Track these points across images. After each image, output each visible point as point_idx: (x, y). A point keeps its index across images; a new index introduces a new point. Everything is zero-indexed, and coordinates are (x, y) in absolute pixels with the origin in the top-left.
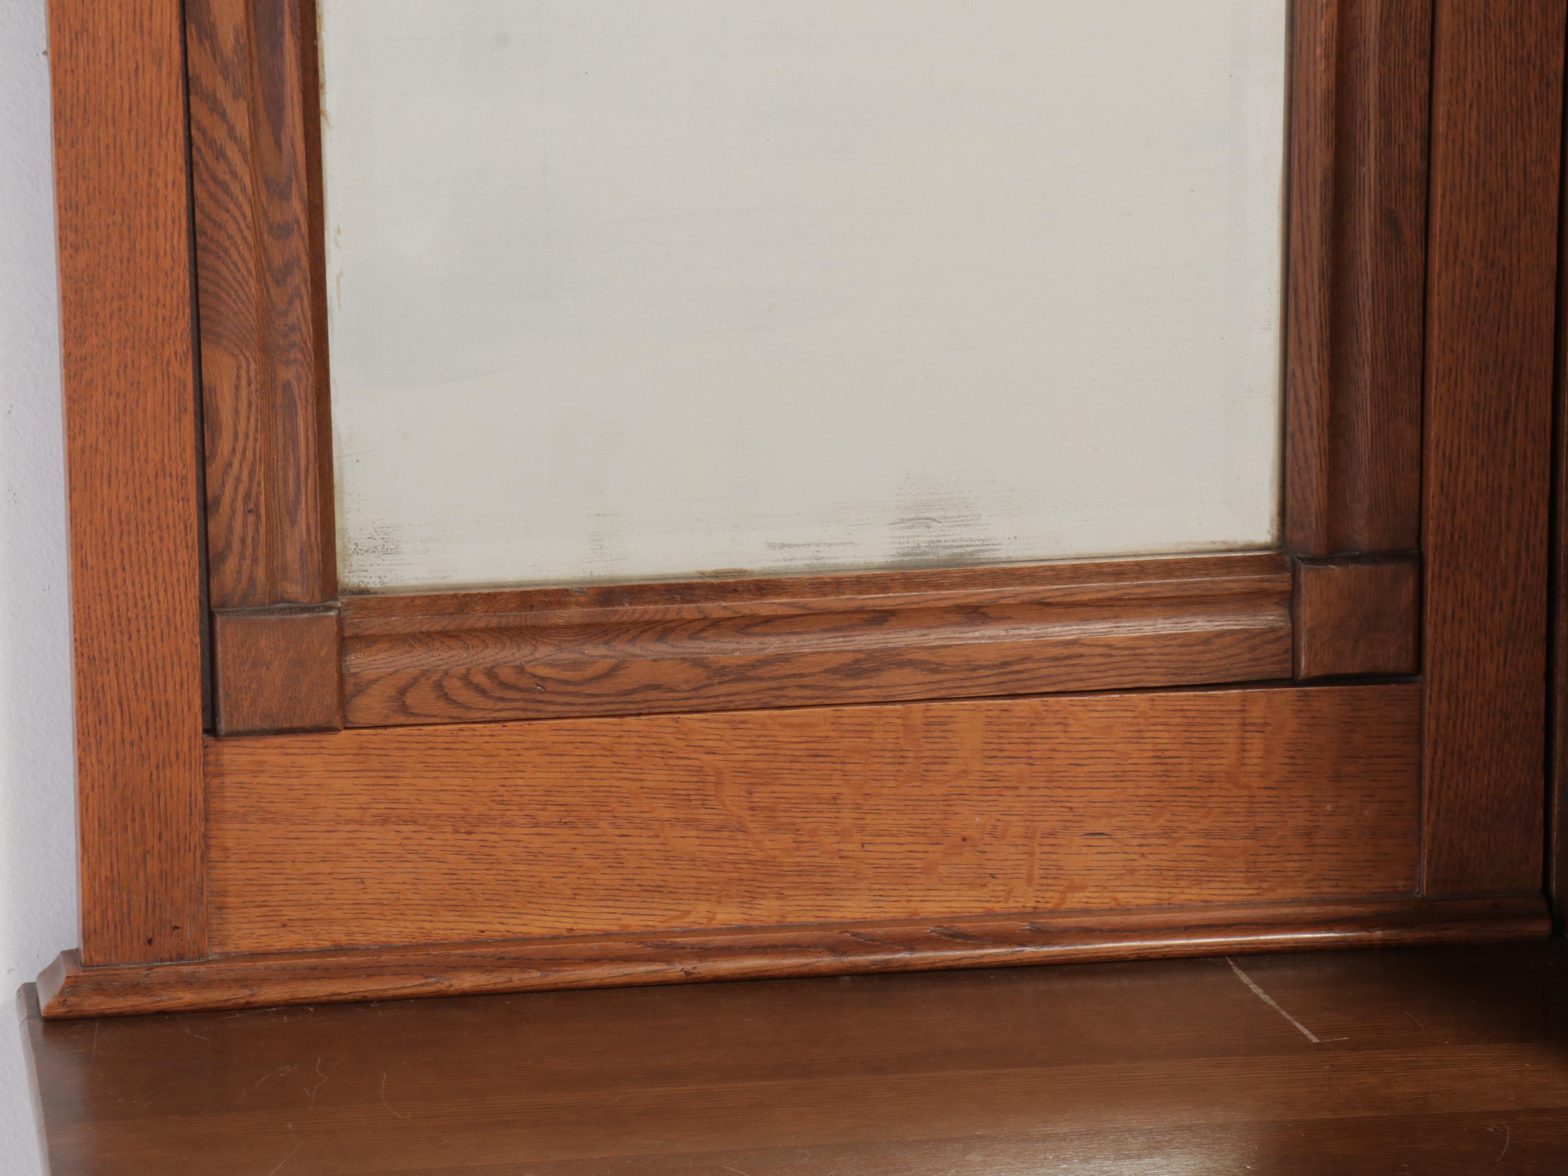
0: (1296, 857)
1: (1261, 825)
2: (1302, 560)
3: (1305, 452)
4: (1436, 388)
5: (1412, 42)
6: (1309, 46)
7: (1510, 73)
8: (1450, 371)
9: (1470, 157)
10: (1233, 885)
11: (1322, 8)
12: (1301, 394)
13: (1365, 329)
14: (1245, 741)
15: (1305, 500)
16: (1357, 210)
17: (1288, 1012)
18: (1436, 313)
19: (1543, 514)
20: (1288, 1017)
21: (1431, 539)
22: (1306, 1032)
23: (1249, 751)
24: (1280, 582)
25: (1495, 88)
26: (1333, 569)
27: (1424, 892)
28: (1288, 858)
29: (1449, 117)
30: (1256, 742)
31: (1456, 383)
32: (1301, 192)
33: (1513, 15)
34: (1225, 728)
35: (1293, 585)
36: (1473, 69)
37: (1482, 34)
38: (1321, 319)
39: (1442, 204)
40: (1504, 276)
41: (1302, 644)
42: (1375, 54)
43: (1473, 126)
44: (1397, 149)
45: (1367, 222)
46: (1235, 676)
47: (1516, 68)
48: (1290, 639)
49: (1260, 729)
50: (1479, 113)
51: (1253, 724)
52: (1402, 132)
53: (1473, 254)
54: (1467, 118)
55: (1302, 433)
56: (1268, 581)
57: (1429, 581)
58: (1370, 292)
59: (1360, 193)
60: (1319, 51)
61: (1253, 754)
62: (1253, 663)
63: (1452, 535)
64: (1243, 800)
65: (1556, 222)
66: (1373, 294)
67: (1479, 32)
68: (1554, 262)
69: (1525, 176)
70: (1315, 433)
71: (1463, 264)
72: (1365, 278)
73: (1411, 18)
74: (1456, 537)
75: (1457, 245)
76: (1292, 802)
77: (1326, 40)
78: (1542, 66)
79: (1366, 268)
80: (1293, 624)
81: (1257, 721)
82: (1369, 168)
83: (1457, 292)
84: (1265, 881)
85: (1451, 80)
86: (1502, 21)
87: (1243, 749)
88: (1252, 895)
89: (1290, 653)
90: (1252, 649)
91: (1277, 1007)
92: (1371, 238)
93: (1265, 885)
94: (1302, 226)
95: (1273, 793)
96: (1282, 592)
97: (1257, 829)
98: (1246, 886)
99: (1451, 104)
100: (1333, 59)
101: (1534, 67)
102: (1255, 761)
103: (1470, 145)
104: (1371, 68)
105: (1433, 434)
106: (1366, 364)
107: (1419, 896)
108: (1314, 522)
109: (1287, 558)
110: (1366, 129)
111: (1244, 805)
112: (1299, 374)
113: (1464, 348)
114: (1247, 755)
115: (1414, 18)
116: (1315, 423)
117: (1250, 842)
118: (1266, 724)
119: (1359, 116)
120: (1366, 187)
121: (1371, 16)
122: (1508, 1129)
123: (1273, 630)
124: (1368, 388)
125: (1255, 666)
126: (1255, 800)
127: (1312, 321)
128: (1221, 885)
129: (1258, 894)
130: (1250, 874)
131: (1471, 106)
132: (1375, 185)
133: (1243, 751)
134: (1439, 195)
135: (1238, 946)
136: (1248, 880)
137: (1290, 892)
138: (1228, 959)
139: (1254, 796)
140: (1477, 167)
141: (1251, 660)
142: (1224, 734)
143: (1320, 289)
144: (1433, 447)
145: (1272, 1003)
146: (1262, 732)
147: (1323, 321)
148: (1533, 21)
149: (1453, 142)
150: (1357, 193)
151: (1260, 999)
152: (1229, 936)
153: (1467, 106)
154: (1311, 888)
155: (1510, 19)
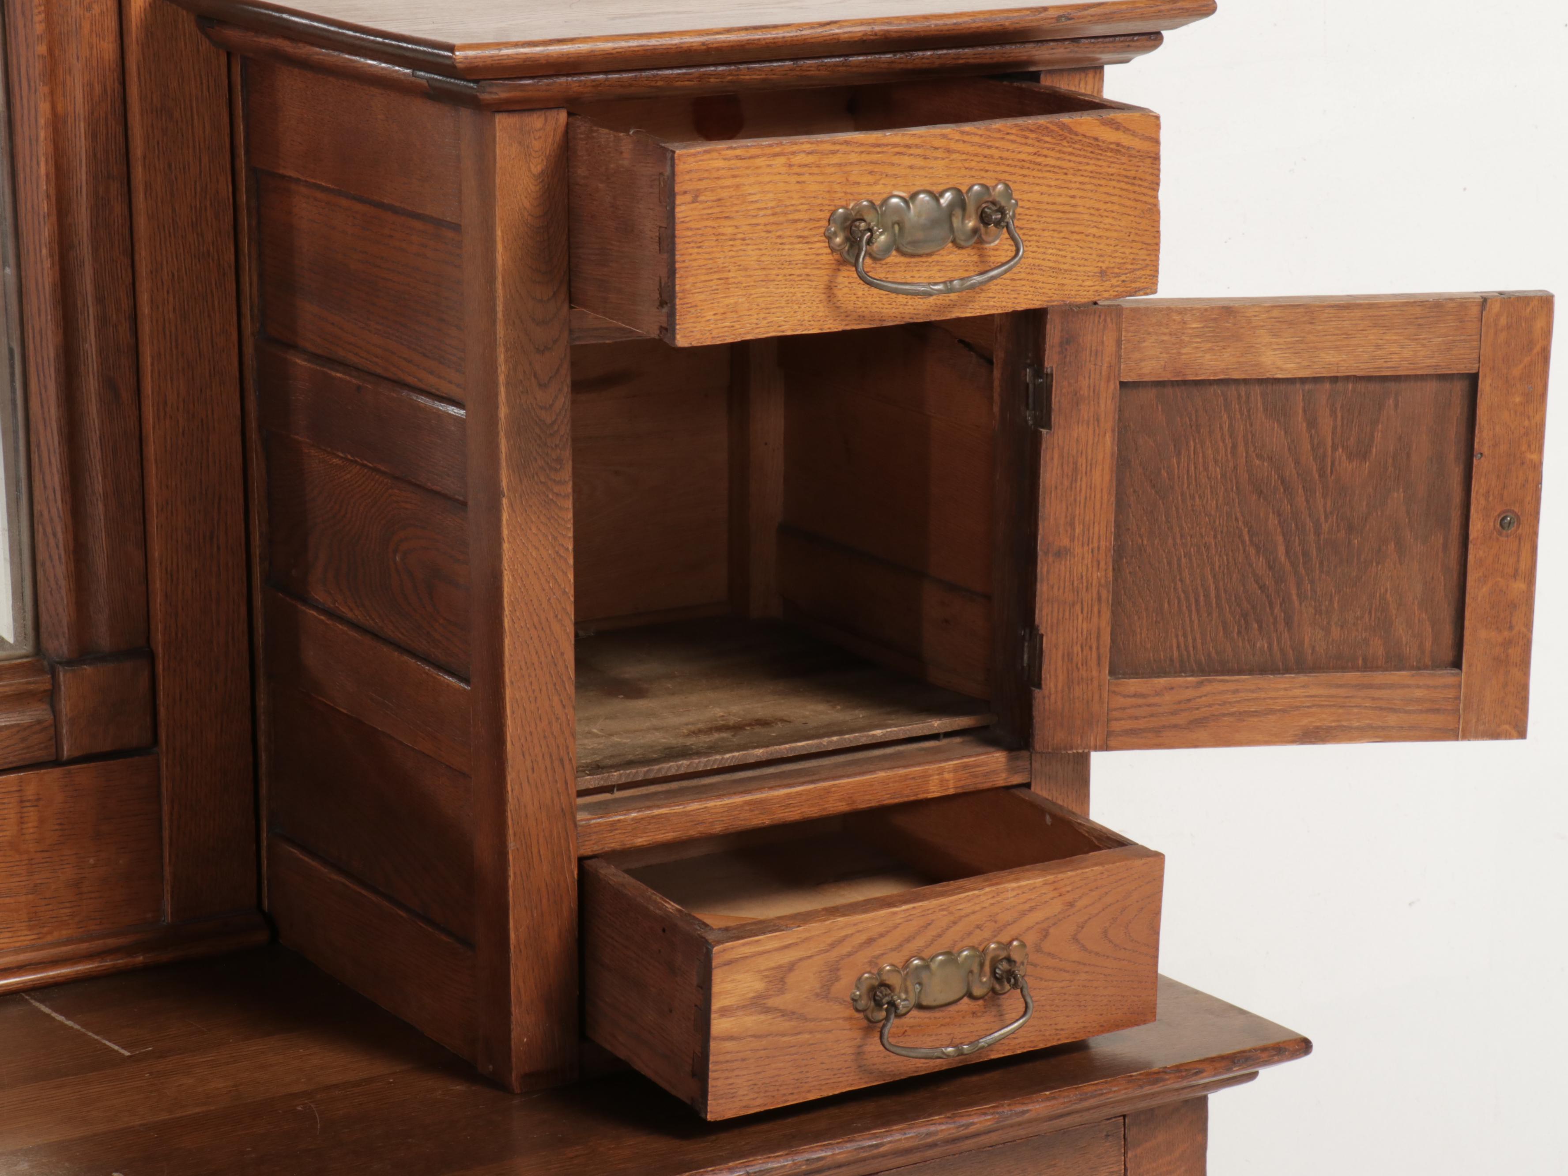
0: (68, 905)
1: (39, 881)
2: (60, 663)
3: (55, 576)
4: (157, 518)
5: (117, 243)
6: (35, 249)
7: (196, 265)
8: (167, 503)
9: (170, 332)
10: (19, 933)
11: (44, 217)
12: (49, 530)
13: (97, 475)
14: (23, 815)
15: (58, 615)
16: (83, 378)
17: (93, 1032)
18: (153, 458)
19: (243, 610)
20: (96, 1037)
21: (159, 637)
22: (116, 1048)
23: (27, 823)
24: (43, 683)
25: (185, 278)
26: (85, 669)
27: (169, 919)
28: (61, 906)
29: (152, 301)
30: (32, 815)
31: (172, 512)
32: (37, 366)
33: (194, 220)
34: (6, 806)
35: (53, 685)
36: (167, 263)
37: (172, 236)
38: (62, 467)
39: (152, 371)
40: (202, 425)
41: (64, 731)
42: (88, 253)
43: (171, 308)
44: (111, 328)
45: (92, 388)
46: (11, 763)
47: (199, 261)
48: (53, 729)
49: (35, 804)
50: (174, 297)
51: (29, 801)
52: (114, 316)
53: (178, 409)
54: (166, 302)
55: (52, 561)
56: (33, 683)
57: (161, 671)
58: (99, 444)
59: (85, 365)
60: (44, 251)
61: (30, 825)
62: (25, 751)
63: (176, 634)
64: (24, 863)
65: (238, 381)
66: (101, 445)
67: (170, 233)
68: (239, 413)
69: (213, 347)
70: (63, 561)
71: (171, 417)
72: (93, 432)
73: (114, 225)
74: (180, 635)
75: (166, 403)
76: (62, 860)
77: (49, 243)
78: (219, 259)
79: (94, 424)
80: (55, 716)
81: (31, 798)
82: (91, 345)
83: (169, 441)
84: (44, 927)
85: (152, 272)
86: (186, 224)
87: (21, 822)
88: (34, 939)
89: (54, 740)
90: (23, 740)
91: (83, 1030)
92: (96, 401)
93: (46, 929)
94: (41, 394)
95: (46, 854)
96: (45, 691)
97: (36, 885)
98: (28, 933)
99: (152, 291)
100: (57, 258)
101: (213, 260)
102: (31, 830)
103: (170, 323)
104: (86, 263)
105: (157, 554)
106: (99, 502)
107: (165, 923)
108: (67, 631)
109: (45, 663)
110: (86, 314)
111: (24, 867)
112: (46, 513)
113: (176, 485)
114: (25, 826)
115: (116, 224)
116: (62, 553)
117: (30, 897)
118: (38, 800)
119: (79, 304)
120: (90, 360)
121: (82, 222)
122: (312, 1106)
123: (39, 722)
124: (102, 521)
125: (27, 753)
126: (33, 862)
127: (55, 470)
128: (10, 935)
129: (39, 938)
130: (32, 923)
131: (168, 292)
132: (97, 357)
133: (22, 823)
134: (149, 364)
135: (31, 983)
136: (31, 928)
137: (65, 933)
138: (23, 994)
139: (32, 859)
140: (176, 341)
141: (23, 749)
142: (6, 811)
143: (59, 443)
144: (158, 564)
145: (77, 1027)
146: (36, 806)
147: (64, 469)
148: (209, 224)
149: (157, 321)
150: (82, 364)
151: (66, 1025)
152: (23, 976)
153: (165, 293)
154: (81, 927)
155: (192, 222)
